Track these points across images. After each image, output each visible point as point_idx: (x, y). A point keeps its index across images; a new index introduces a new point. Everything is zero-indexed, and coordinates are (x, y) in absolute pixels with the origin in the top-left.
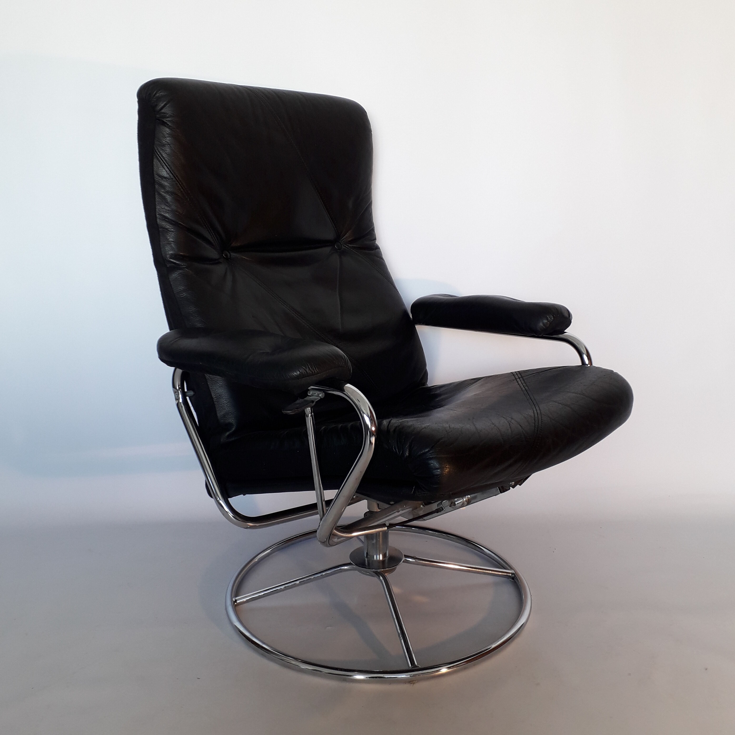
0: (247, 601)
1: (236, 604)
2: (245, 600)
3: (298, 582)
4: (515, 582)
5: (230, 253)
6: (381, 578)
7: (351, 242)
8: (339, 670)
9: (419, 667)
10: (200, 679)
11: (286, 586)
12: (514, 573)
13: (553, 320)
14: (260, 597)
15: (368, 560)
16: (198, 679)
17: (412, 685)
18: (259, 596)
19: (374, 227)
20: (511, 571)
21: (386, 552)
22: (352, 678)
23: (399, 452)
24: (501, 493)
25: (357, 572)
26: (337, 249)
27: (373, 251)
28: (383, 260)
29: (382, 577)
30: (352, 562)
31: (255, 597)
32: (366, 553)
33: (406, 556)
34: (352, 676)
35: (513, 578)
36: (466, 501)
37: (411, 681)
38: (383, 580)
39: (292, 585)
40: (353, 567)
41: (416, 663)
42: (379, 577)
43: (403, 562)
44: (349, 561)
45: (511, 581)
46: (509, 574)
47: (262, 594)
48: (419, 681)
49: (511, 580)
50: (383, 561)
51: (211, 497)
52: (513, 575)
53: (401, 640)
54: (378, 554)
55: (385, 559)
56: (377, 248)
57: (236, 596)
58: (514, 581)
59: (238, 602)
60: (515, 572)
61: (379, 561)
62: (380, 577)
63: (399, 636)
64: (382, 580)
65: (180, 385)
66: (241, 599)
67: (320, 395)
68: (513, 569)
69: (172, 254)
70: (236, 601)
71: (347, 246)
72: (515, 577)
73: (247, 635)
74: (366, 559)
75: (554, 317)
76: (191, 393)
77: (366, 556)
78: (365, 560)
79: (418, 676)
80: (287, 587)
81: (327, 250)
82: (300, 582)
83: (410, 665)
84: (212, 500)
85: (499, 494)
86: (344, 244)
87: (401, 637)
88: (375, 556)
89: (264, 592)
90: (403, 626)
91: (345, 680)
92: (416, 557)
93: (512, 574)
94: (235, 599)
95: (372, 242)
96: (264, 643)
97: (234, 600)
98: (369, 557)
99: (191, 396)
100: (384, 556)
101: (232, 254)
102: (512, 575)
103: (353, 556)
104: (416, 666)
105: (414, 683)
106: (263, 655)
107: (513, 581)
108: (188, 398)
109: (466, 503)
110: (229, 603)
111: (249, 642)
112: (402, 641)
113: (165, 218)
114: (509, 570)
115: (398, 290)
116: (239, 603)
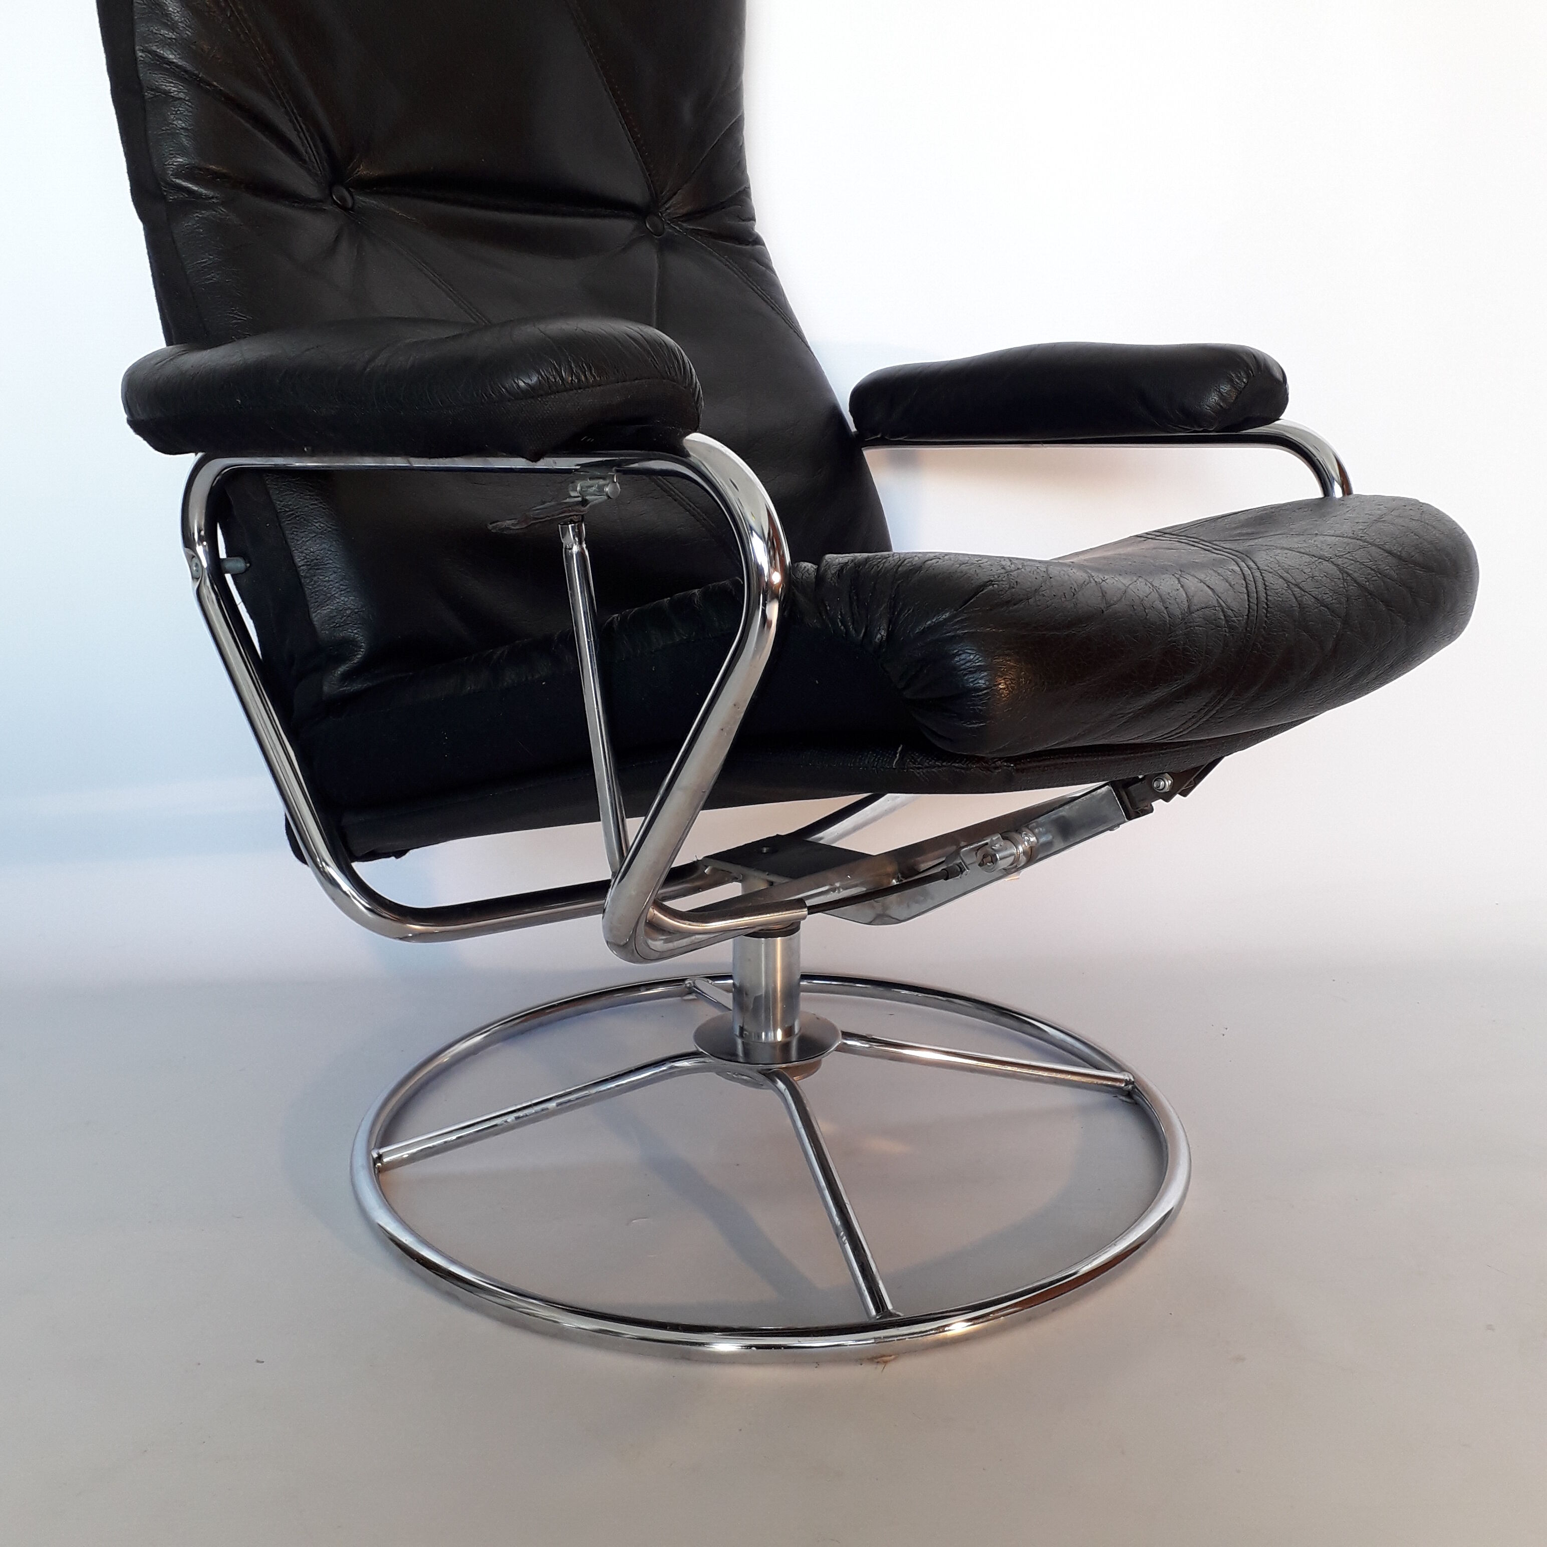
0: (413, 1158)
1: (379, 1164)
2: (405, 1154)
3: (552, 1105)
4: (1136, 1103)
5: (354, 194)
6: (781, 1085)
7: (688, 217)
8: (668, 1328)
9: (900, 1316)
10: (263, 1362)
11: (521, 1114)
12: (1133, 1080)
13: (1246, 384)
14: (447, 1147)
15: (743, 1043)
16: (258, 1361)
17: (880, 1367)
18: (445, 1142)
19: (749, 188)
20: (1124, 1075)
21: (794, 1025)
22: (708, 1349)
23: (858, 632)
24: (1130, 818)
25: (713, 1074)
26: (652, 233)
27: (747, 247)
28: (774, 272)
29: (784, 1083)
30: (701, 1050)
31: (434, 1147)
32: (740, 1026)
33: (847, 1035)
34: (707, 1344)
35: (1129, 1094)
36: (1024, 853)
37: (876, 1358)
38: (787, 1091)
39: (536, 1112)
40: (705, 1062)
41: (890, 1307)
42: (774, 1082)
43: (837, 1050)
44: (692, 1047)
45: (1123, 1101)
46: (1118, 1084)
47: (454, 1138)
48: (898, 1355)
49: (1124, 1098)
50: (785, 1047)
51: (304, 861)
52: (1130, 1087)
53: (845, 1244)
54: (768, 1026)
55: (788, 1039)
56: (758, 241)
57: (381, 1147)
58: (1133, 1101)
59: (385, 1160)
60: (1134, 1077)
61: (774, 1045)
62: (777, 1083)
63: (838, 1235)
64: (785, 1089)
65: (203, 527)
66: (393, 1153)
67: (607, 489)
68: (1127, 1070)
69: (181, 165)
70: (380, 1157)
71: (678, 228)
72: (1136, 1090)
73: (406, 1242)
74: (739, 1041)
75: (1248, 377)
76: (239, 564)
77: (738, 1033)
78: (735, 1044)
79: (897, 1340)
80: (522, 1117)
81: (624, 227)
82: (558, 1105)
83: (874, 1312)
84: (307, 872)
85: (1125, 822)
86: (669, 220)
87: (842, 1237)
88: (763, 1034)
89: (458, 1131)
90: (848, 1207)
91: (687, 1358)
92: (873, 1037)
93: (1128, 1083)
94: (378, 1154)
95: (747, 223)
96: (453, 1262)
97: (375, 1156)
98: (746, 1034)
99: (237, 572)
100: (788, 1032)
101: (357, 197)
102: (1125, 1085)
103: (700, 1036)
104: (891, 1315)
105: (886, 1362)
106: (449, 1295)
107: (1128, 1100)
108: (228, 577)
109: (1023, 859)
110: (360, 1161)
111: (412, 1260)
112: (847, 1246)
113: (161, 64)
114: (1113, 1071)
115: (812, 350)
116: (388, 1163)
